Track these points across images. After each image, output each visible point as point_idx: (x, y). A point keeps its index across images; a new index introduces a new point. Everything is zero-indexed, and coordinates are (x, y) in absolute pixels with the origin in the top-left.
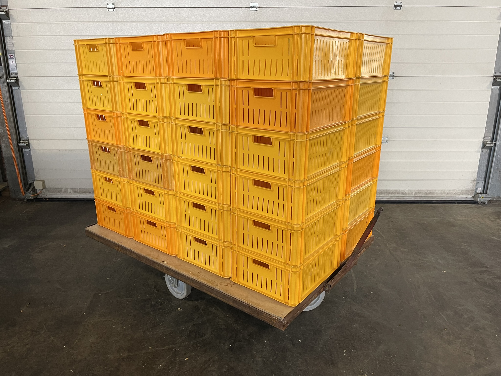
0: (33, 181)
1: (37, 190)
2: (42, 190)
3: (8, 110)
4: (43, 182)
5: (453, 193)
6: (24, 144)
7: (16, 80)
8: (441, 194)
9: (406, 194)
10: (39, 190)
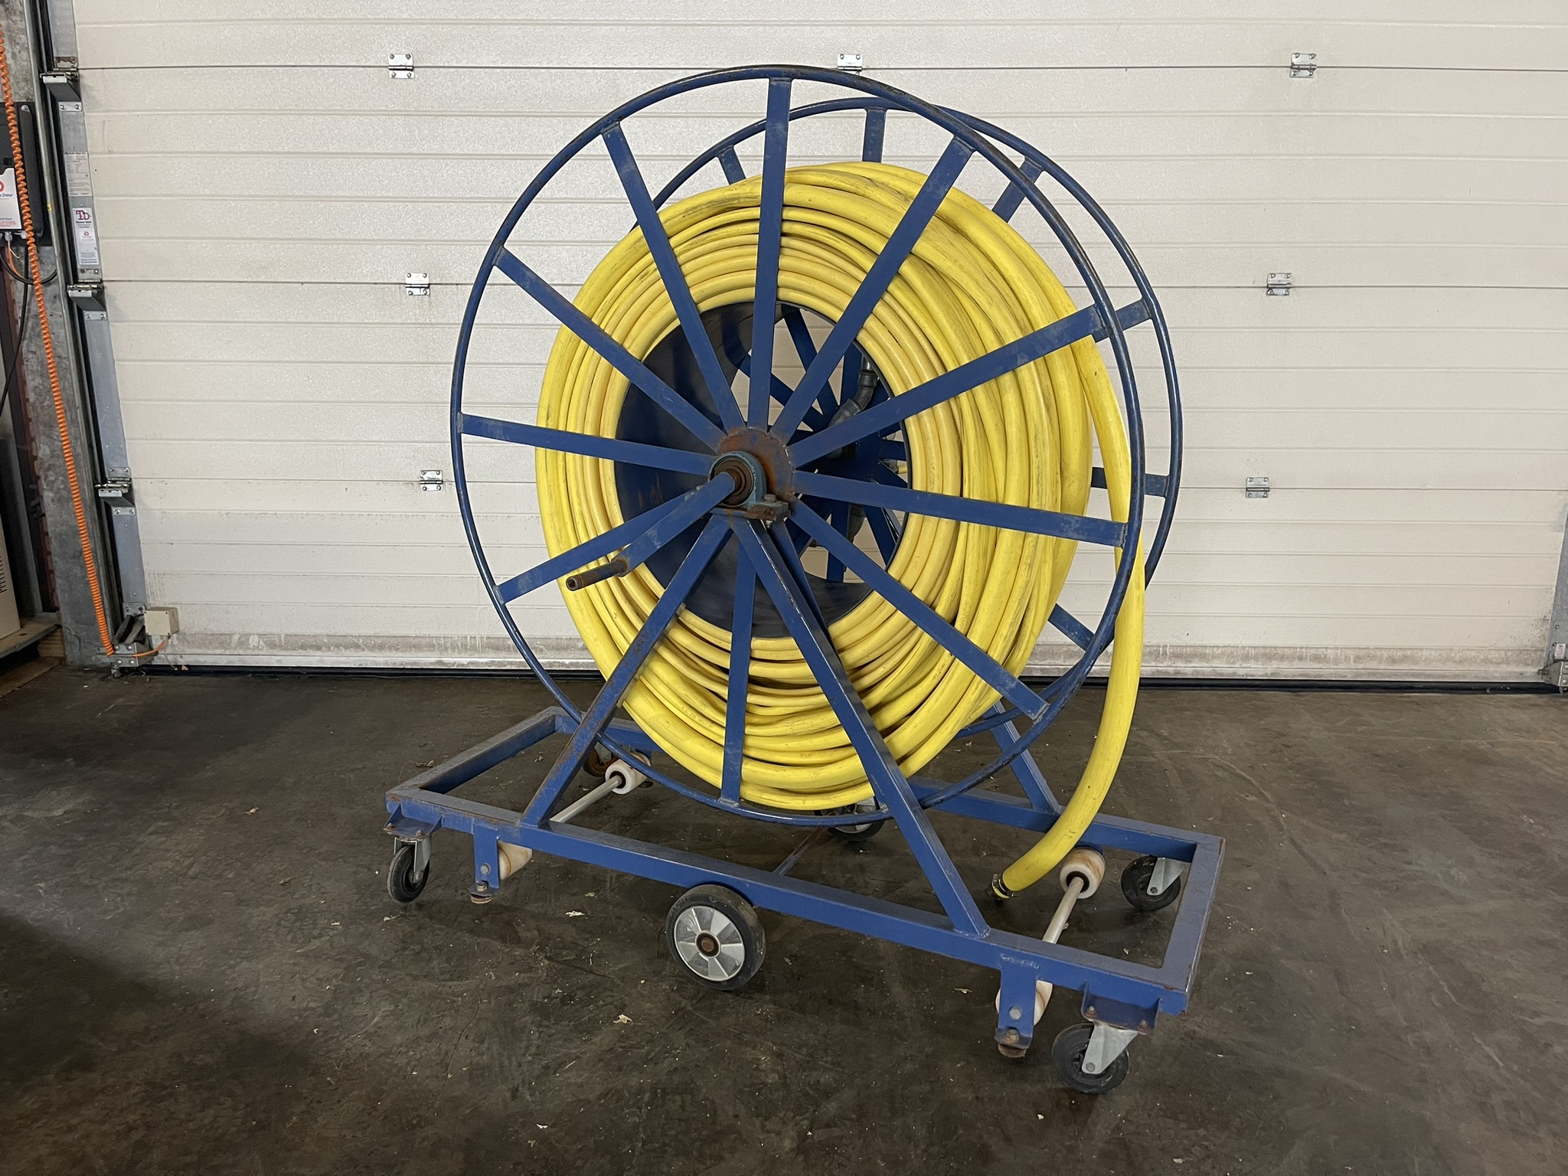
0: (141, 609)
1: (153, 637)
2: (169, 637)
3: (67, 384)
4: (173, 612)
5: (1479, 661)
6: (114, 494)
7: (96, 291)
8: (1440, 661)
9: (1327, 662)
10: (159, 637)
